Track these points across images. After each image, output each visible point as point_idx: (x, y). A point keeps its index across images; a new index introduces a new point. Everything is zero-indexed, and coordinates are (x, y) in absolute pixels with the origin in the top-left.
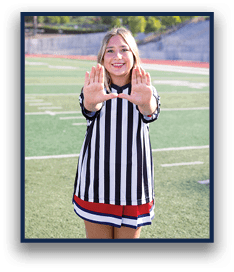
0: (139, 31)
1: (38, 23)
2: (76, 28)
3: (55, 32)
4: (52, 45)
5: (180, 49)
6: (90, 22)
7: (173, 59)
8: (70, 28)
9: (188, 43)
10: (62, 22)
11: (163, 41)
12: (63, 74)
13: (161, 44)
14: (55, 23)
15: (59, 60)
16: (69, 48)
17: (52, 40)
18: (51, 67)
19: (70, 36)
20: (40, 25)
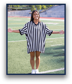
0: (40, 9)
1: (10, 7)
2: (21, 8)
3: (15, 10)
4: (14, 14)
5: (51, 14)
6: (25, 7)
7: (49, 17)
8: (20, 9)
9: (54, 12)
10: (17, 7)
11: (46, 12)
12: (18, 22)
13: (46, 13)
14: (15, 7)
15: (17, 18)
16: (19, 14)
17: (14, 12)
18: (14, 20)
19: (20, 11)
20: (11, 8)
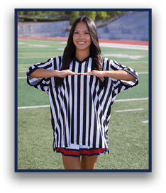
2: (46, 18)
8: (42, 18)
9: (126, 27)
13: (107, 29)
15: (35, 40)
16: (42, 32)
17: (29, 26)
18: (30, 45)
19: (42, 24)
20: (21, 16)
